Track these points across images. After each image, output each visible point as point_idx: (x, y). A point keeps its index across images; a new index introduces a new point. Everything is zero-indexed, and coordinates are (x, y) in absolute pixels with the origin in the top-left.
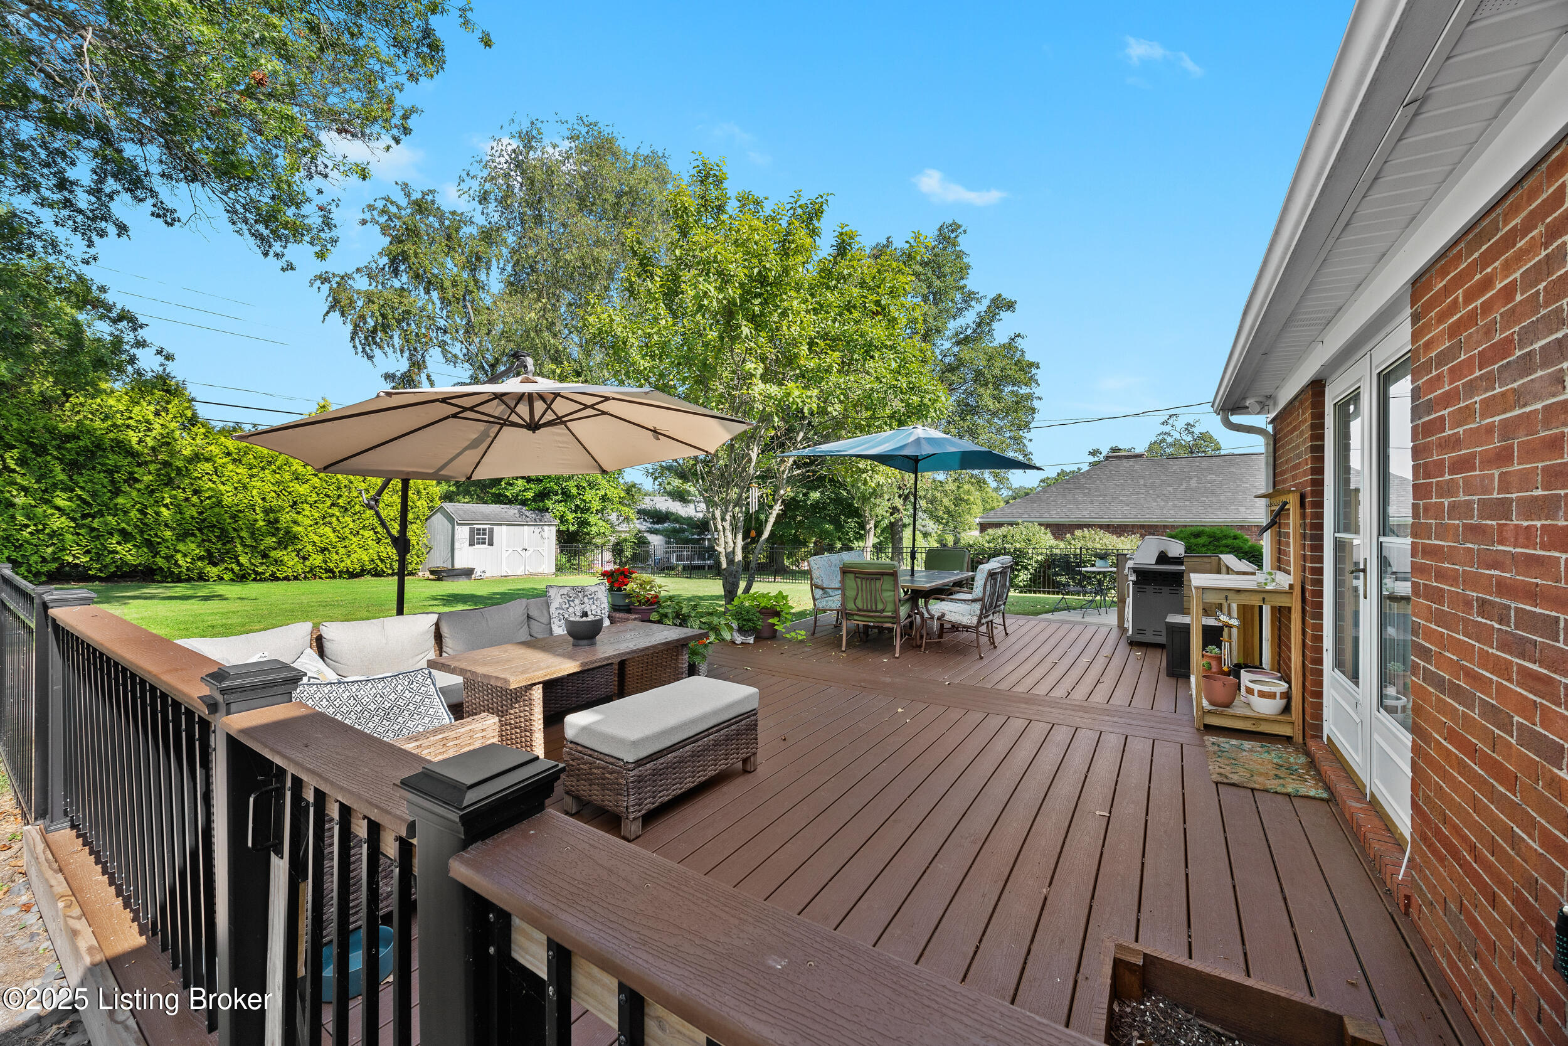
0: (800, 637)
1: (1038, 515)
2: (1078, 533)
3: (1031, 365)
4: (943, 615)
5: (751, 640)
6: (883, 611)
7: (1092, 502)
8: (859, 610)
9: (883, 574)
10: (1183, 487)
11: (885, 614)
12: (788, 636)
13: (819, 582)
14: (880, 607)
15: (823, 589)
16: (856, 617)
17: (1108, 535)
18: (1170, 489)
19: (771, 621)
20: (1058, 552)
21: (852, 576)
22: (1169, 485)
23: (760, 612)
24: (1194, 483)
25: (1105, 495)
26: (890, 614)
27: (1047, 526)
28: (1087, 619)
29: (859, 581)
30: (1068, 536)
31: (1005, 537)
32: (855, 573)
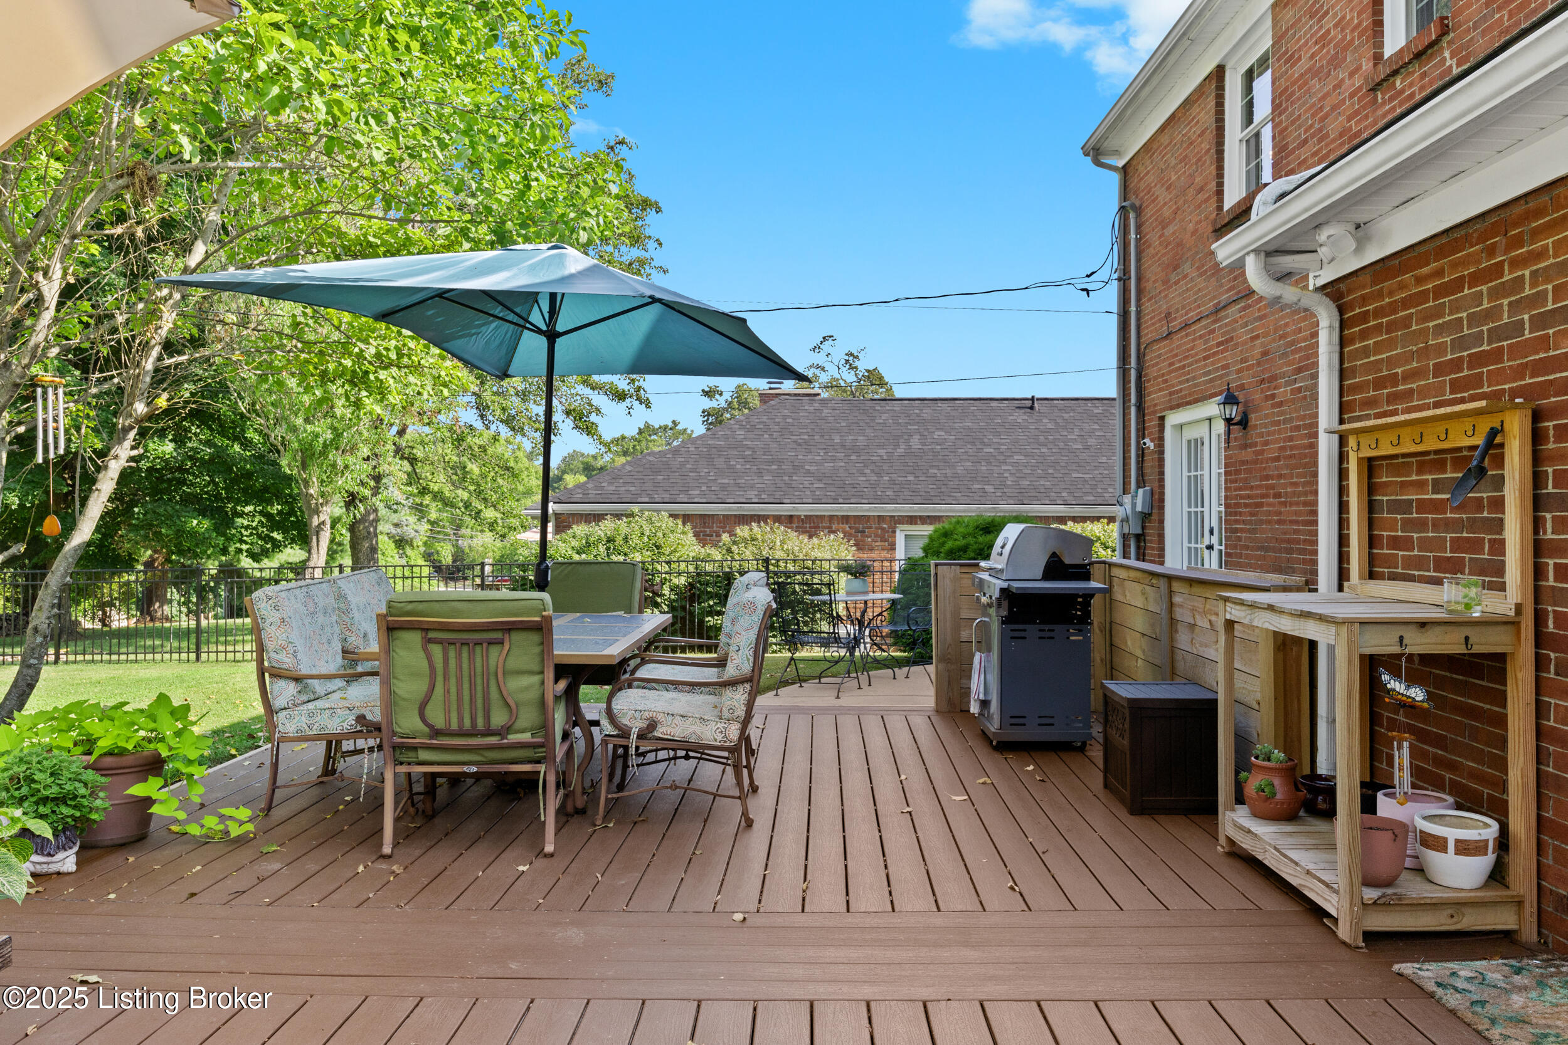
0: (235, 831)
1: (667, 497)
2: (742, 531)
3: (646, 204)
4: (652, 725)
5: (67, 861)
6: (506, 730)
7: (760, 473)
8: (436, 733)
9: (510, 628)
10: (901, 450)
11: (513, 738)
12: (194, 830)
13: (285, 660)
14: (499, 719)
15: (297, 679)
16: (424, 755)
17: (793, 534)
18: (882, 452)
19: (138, 790)
20: (709, 568)
21: (415, 638)
22: (881, 446)
23: (95, 767)
24: (915, 442)
25: (780, 462)
26: (526, 737)
27: (686, 518)
28: (847, 700)
29: (436, 650)
30: (725, 537)
31: (610, 540)
32: (425, 629)
